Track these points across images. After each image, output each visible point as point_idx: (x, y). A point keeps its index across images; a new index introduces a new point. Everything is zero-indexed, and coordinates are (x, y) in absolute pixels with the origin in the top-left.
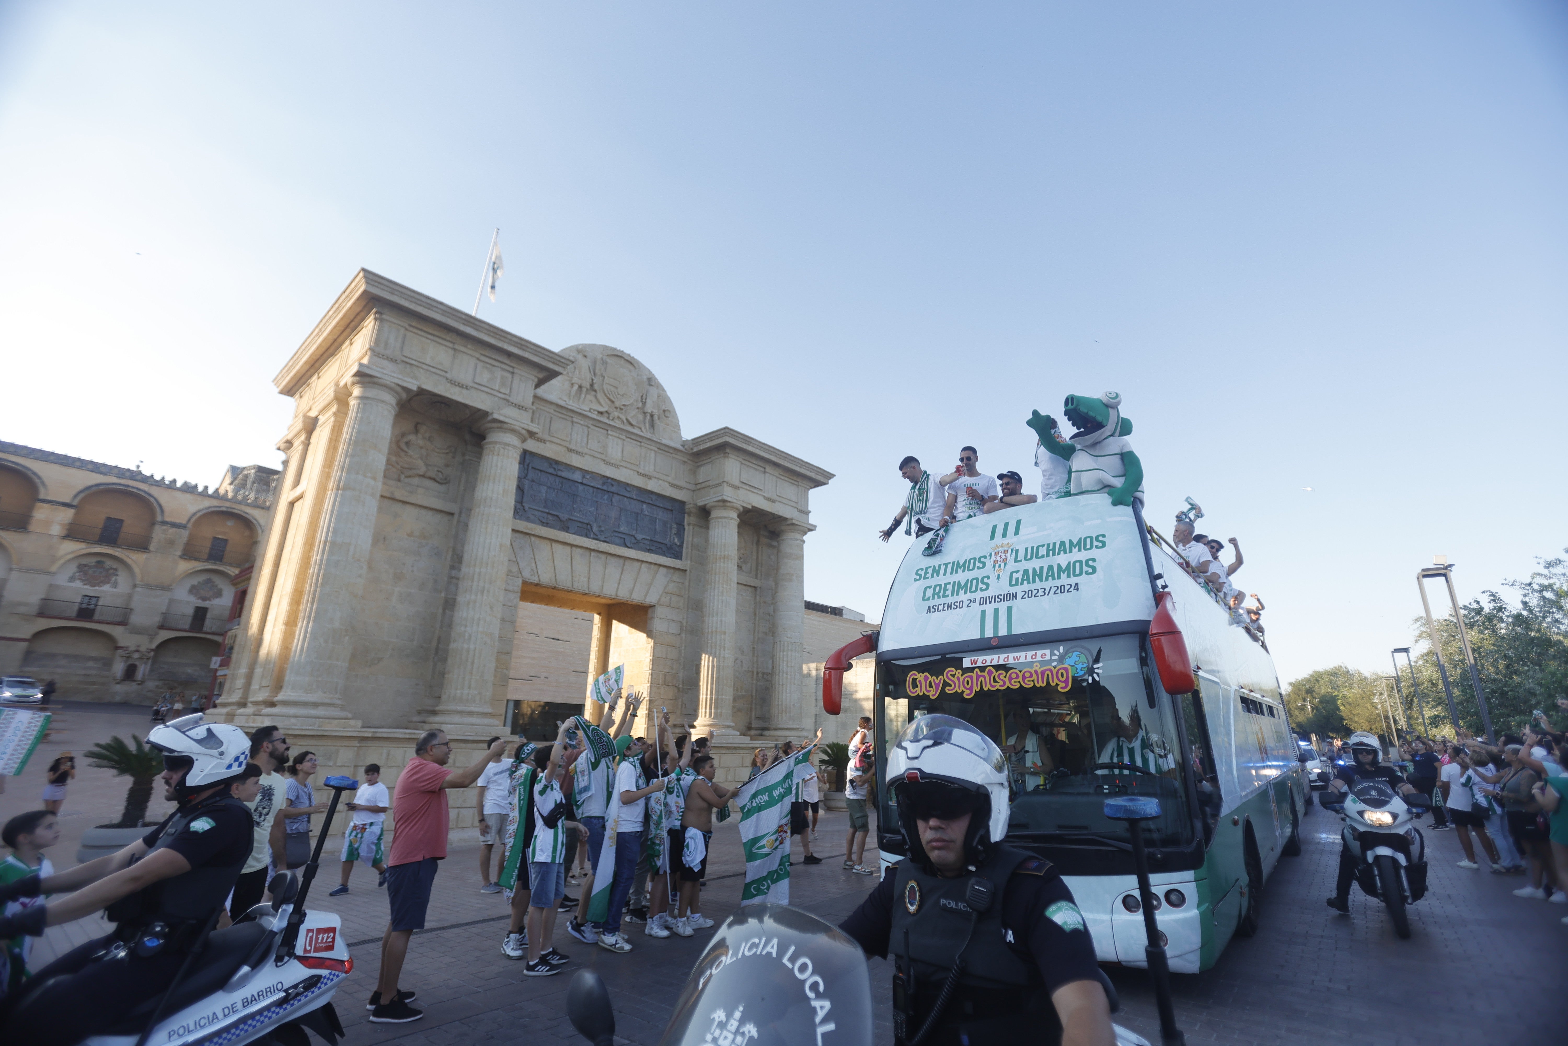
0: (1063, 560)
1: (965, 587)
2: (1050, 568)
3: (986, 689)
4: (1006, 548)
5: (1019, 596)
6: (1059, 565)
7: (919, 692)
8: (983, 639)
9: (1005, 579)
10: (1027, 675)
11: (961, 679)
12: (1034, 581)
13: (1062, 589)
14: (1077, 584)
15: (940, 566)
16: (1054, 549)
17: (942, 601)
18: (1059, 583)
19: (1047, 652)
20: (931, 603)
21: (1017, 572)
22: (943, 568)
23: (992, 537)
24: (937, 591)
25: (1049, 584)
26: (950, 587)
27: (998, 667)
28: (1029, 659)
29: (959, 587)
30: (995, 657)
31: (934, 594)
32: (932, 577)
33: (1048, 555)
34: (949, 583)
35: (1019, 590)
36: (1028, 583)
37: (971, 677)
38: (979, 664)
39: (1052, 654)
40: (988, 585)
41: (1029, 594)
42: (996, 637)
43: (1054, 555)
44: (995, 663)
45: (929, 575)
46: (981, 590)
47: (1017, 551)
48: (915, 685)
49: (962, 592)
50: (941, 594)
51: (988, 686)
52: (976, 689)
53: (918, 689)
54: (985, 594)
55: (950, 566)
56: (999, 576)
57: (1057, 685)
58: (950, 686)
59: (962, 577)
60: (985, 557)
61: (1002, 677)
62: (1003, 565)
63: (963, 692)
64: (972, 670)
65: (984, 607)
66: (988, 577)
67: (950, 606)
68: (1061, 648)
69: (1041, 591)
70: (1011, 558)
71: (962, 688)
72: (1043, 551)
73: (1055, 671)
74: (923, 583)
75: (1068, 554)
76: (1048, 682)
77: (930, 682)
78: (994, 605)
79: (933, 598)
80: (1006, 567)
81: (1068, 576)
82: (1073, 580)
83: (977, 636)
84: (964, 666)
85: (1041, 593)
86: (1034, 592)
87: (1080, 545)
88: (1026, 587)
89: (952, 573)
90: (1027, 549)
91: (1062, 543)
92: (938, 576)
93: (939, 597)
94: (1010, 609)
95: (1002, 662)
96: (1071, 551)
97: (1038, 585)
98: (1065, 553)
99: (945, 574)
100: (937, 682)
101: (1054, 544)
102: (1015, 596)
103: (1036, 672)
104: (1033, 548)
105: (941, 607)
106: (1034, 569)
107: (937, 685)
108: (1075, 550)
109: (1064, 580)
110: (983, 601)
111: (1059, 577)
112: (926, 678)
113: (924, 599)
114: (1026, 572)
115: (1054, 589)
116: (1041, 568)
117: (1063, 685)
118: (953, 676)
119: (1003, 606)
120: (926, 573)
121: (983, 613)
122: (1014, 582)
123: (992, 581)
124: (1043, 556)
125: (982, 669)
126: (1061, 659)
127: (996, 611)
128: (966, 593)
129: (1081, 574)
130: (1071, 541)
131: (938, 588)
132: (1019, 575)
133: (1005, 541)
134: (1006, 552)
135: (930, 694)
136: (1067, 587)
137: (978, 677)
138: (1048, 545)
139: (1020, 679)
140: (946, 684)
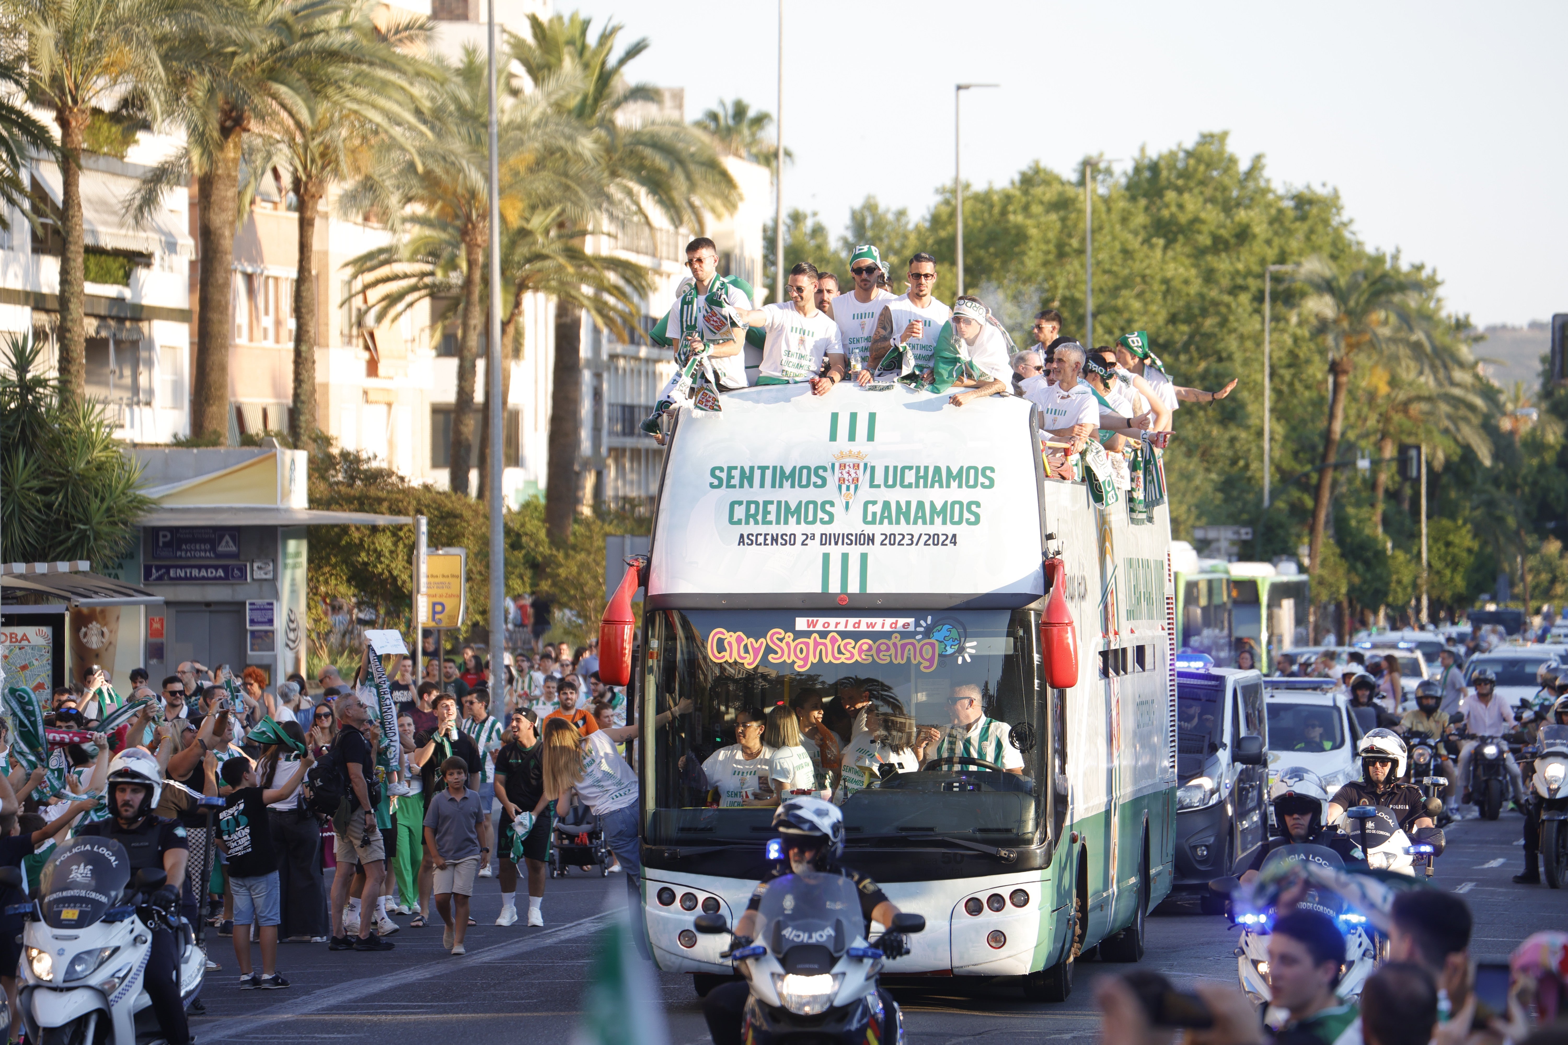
0: (937, 496)
1: (798, 512)
2: (921, 504)
3: (826, 661)
4: (856, 461)
5: (878, 539)
6: (932, 503)
7: (727, 658)
8: (825, 595)
9: (857, 510)
10: (883, 647)
11: (793, 645)
12: (898, 522)
13: (934, 540)
14: (954, 536)
15: (752, 469)
16: (925, 477)
17: (762, 529)
18: (931, 530)
19: (911, 620)
20: (746, 530)
21: (874, 503)
22: (757, 474)
23: (833, 437)
24: (752, 511)
25: (918, 529)
26: (772, 508)
27: (844, 635)
28: (887, 628)
29: (786, 512)
30: (842, 620)
31: (748, 516)
32: (741, 486)
33: (917, 486)
34: (772, 502)
35: (877, 530)
36: (890, 523)
37: (807, 644)
38: (819, 627)
39: (917, 624)
40: (831, 516)
41: (890, 540)
42: (844, 593)
43: (925, 486)
44: (841, 628)
45: (735, 481)
46: (823, 522)
47: (873, 469)
48: (721, 647)
49: (792, 520)
50: (760, 518)
51: (830, 658)
52: (813, 659)
53: (726, 654)
54: (828, 529)
55: (769, 474)
56: (847, 503)
57: (920, 663)
58: (776, 653)
59: (792, 495)
60: (825, 469)
61: (849, 647)
62: (852, 487)
63: (794, 662)
64: (807, 634)
65: (827, 549)
66: (832, 504)
67: (775, 540)
68: (929, 618)
69: (907, 537)
70: (864, 479)
71: (793, 657)
72: (910, 477)
73: (918, 646)
74: (726, 495)
75: (945, 489)
76: (909, 659)
77: (746, 646)
78: (841, 549)
79: (747, 523)
80: (859, 492)
81: (944, 522)
82: (950, 529)
83: (817, 589)
84: (798, 628)
85: (906, 541)
86: (899, 538)
87: (961, 477)
88: (887, 528)
89: (773, 486)
90: (887, 468)
91: (937, 470)
92: (751, 486)
93: (756, 523)
94: (864, 557)
95: (850, 628)
96: (948, 486)
97: (903, 528)
98: (941, 486)
99: (762, 485)
100: (756, 646)
101: (926, 468)
102: (871, 540)
103: (895, 645)
104: (895, 468)
105: (761, 539)
106: (898, 503)
107: (756, 651)
108: (954, 484)
109: (938, 527)
110: (826, 539)
111: (932, 522)
112: (739, 640)
113: (731, 521)
114: (886, 505)
115: (924, 538)
116: (908, 503)
117: (927, 664)
118: (781, 640)
119: (855, 552)
120: (730, 477)
121: (826, 557)
122: (869, 518)
123: (838, 510)
124: (910, 486)
125: (823, 634)
126: (928, 633)
127: (845, 557)
128: (798, 522)
129: (960, 522)
130: (948, 468)
131: (753, 506)
132: (878, 508)
133: (854, 447)
134: (856, 466)
135: (745, 662)
136: (942, 538)
137: (817, 644)
138: (918, 468)
139: (874, 652)
140: (769, 650)
